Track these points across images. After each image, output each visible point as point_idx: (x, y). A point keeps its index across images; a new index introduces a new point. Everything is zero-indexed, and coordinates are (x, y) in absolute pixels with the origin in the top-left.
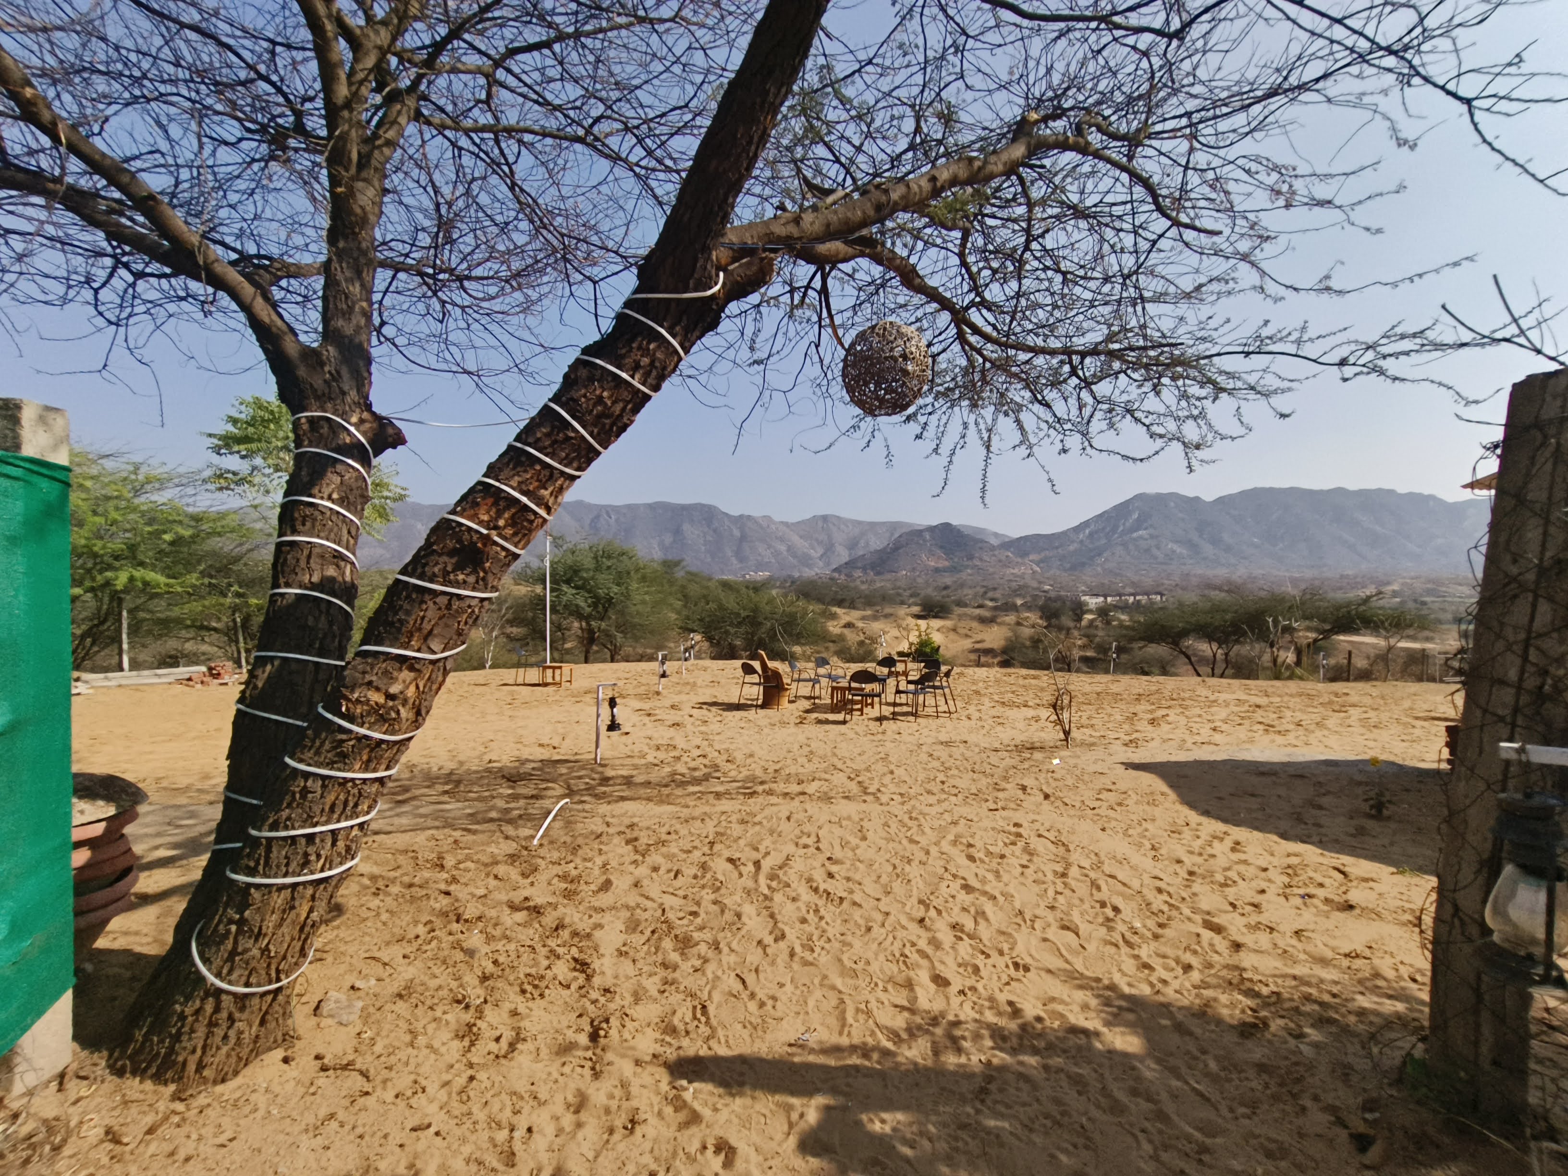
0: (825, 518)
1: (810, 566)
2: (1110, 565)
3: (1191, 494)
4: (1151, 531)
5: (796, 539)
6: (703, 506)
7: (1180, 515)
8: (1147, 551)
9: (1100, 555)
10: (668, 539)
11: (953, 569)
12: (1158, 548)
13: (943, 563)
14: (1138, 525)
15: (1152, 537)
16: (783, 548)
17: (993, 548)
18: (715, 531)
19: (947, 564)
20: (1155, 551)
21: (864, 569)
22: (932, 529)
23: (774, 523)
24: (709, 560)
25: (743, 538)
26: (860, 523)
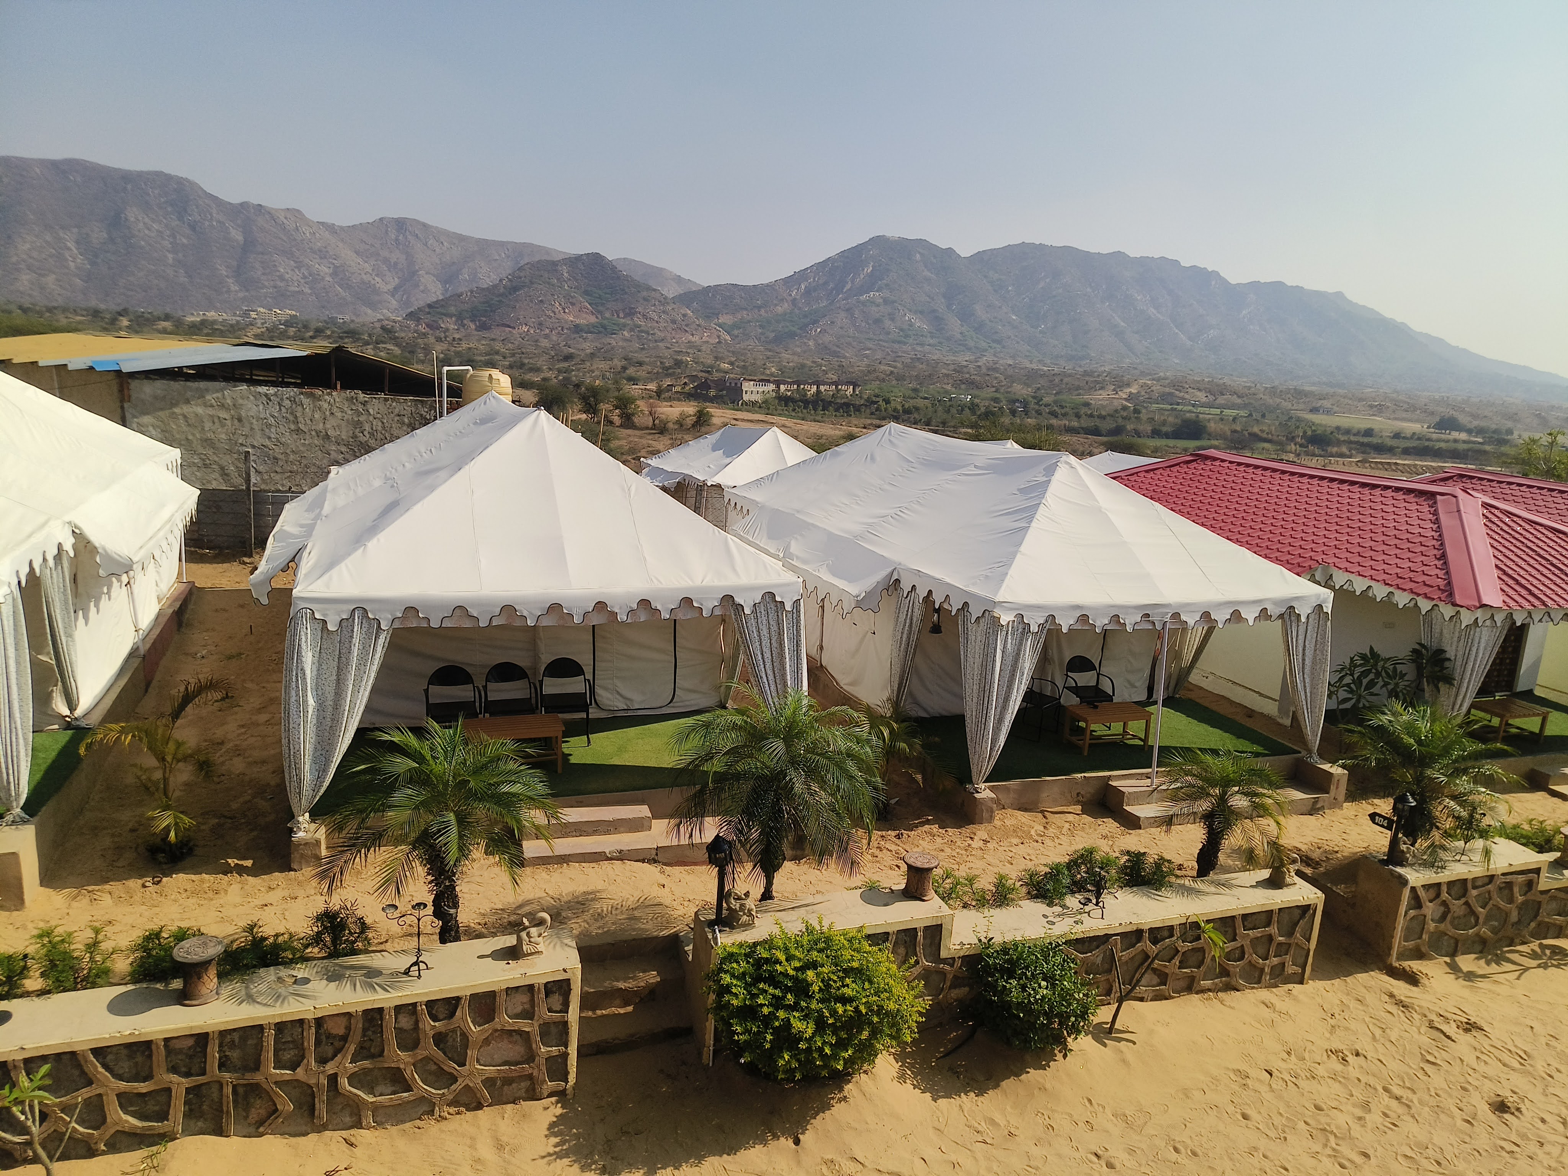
0: (401, 224)
1: (373, 306)
2: (827, 338)
3: (943, 244)
4: (886, 293)
5: (348, 256)
6: (169, 178)
7: (927, 273)
8: (877, 321)
9: (815, 322)
10: (98, 234)
11: (602, 330)
12: (892, 320)
13: (587, 319)
14: (870, 284)
15: (886, 301)
16: (325, 270)
17: (664, 301)
18: (193, 228)
19: (593, 319)
20: (887, 323)
21: (460, 318)
22: (575, 261)
23: (307, 222)
24: (183, 279)
25: (249, 245)
26: (462, 238)
